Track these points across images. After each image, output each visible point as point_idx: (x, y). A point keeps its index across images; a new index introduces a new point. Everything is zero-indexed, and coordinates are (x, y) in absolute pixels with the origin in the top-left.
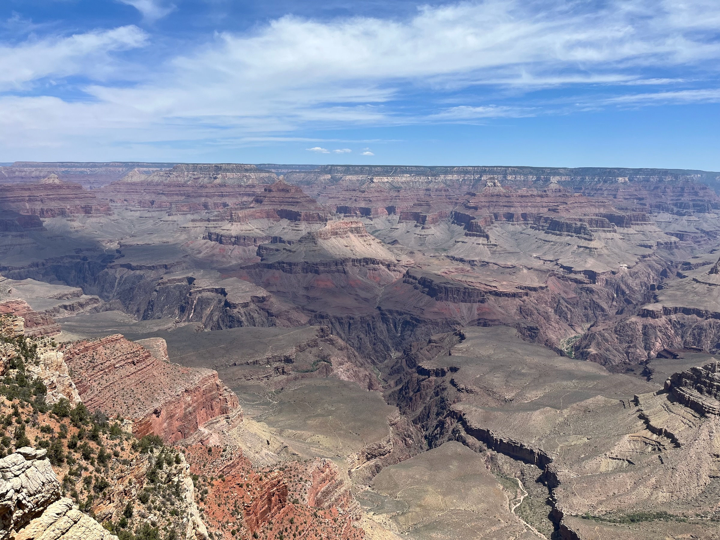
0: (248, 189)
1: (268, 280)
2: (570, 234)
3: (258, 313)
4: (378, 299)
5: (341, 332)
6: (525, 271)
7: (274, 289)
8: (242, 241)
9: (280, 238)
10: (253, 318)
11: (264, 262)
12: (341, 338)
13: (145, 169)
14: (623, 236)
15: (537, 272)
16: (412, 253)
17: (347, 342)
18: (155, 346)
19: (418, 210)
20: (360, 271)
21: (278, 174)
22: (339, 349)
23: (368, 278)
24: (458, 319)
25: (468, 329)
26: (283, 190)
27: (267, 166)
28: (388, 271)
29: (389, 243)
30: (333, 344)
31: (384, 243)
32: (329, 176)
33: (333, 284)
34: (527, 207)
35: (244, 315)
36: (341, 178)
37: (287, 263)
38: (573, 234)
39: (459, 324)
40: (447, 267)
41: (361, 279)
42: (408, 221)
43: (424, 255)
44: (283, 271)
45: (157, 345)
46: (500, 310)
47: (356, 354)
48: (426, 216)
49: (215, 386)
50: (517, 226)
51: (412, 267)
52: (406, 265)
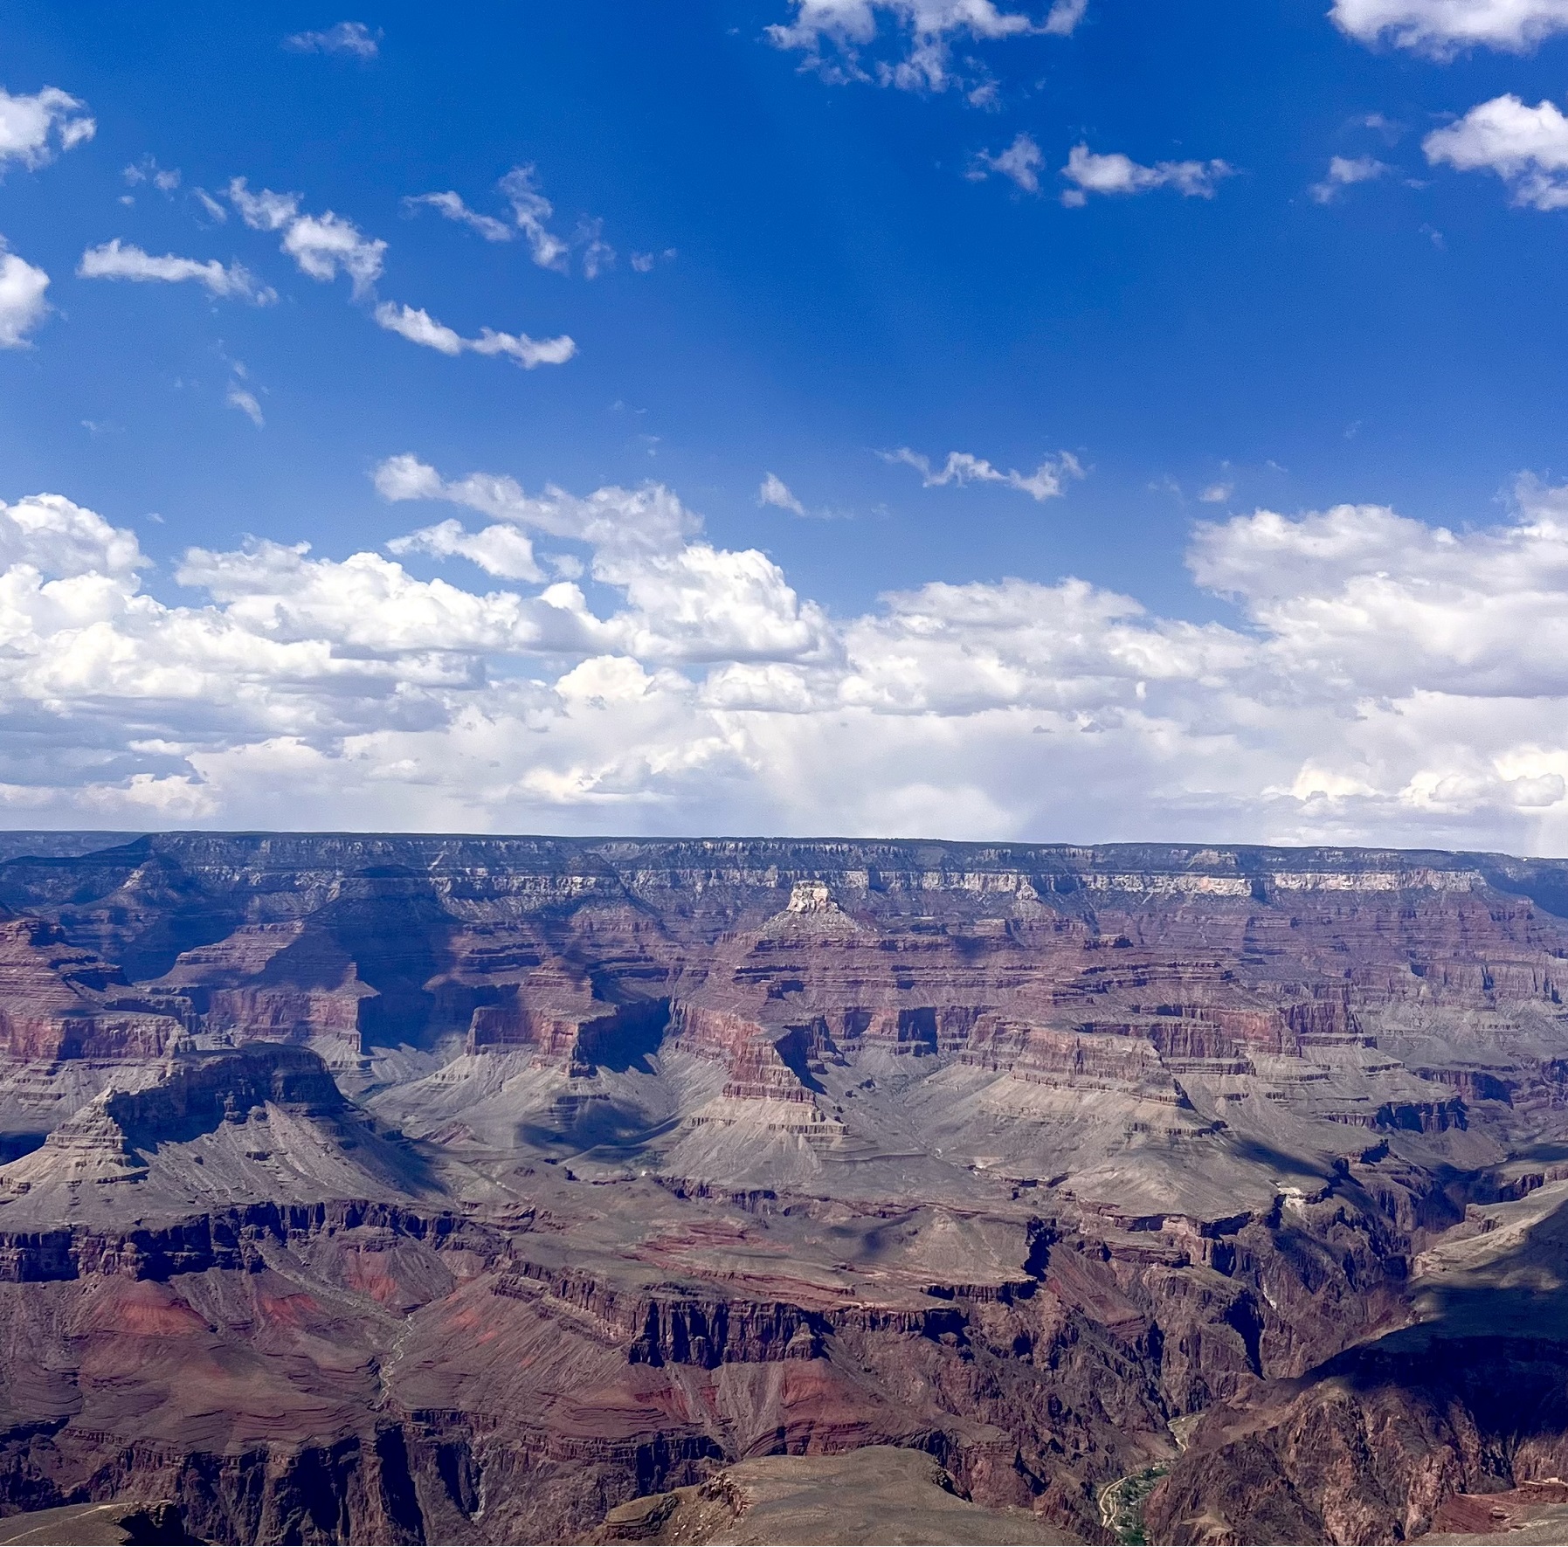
2: (1095, 1079)
4: (387, 1371)
6: (952, 1226)
14: (1276, 1085)
15: (994, 1227)
20: (311, 1255)
23: (344, 1285)
24: (710, 1430)
25: (748, 1466)
28: (429, 1251)
33: (198, 1315)
34: (938, 985)
38: (1104, 1081)
39: (716, 1452)
40: (659, 1222)
41: (319, 1289)
42: (502, 1046)
43: (571, 1177)
46: (871, 1385)
50: (909, 1056)
51: (525, 1229)
52: (500, 1223)
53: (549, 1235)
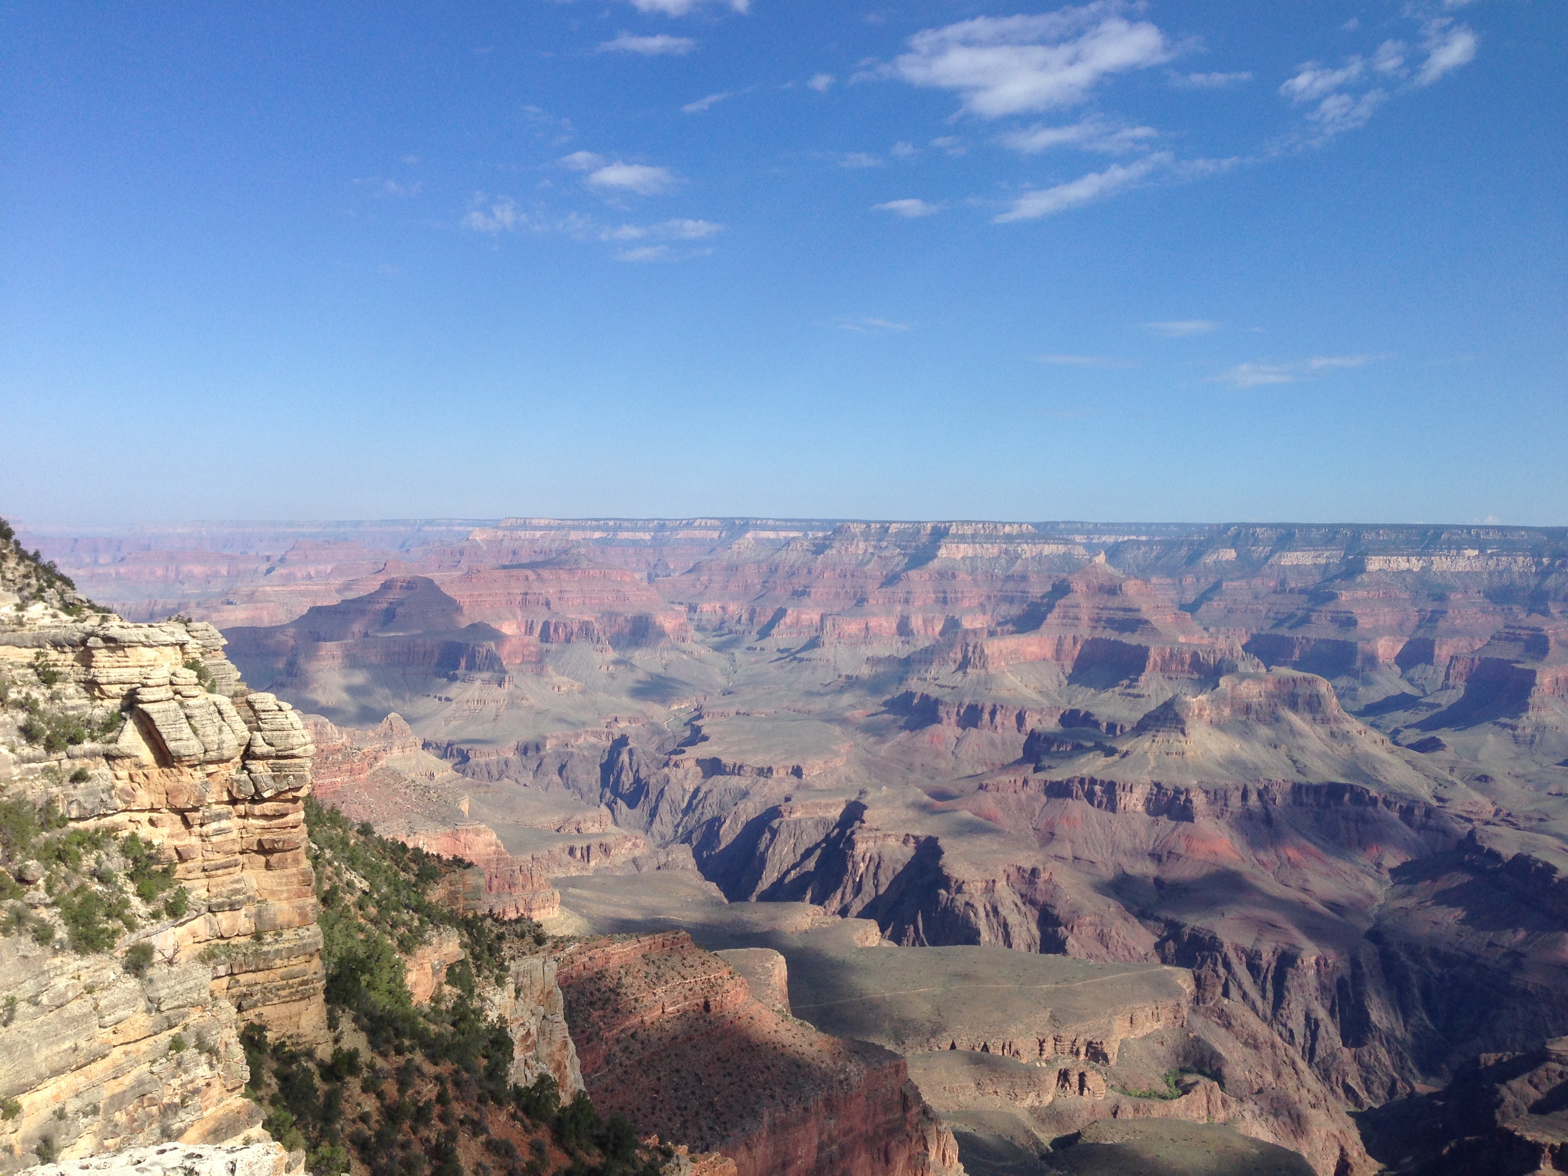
0: (1010, 586)
1: (1051, 824)
3: (1019, 912)
4: (1373, 909)
5: (1254, 994)
7: (1067, 851)
8: (986, 716)
9: (1088, 715)
10: (1005, 925)
11: (1041, 776)
12: (1254, 1008)
13: (771, 535)
16: (1484, 779)
17: (1270, 1025)
18: (760, 970)
19: (1508, 652)
21: (1092, 549)
22: (1246, 1044)
26: (1101, 589)
27: (1062, 526)
28: (1408, 829)
29: (1410, 746)
30: (1228, 1026)
31: (1396, 743)
32: (1230, 554)
33: (1234, 851)
35: (982, 913)
36: (1267, 558)
37: (1102, 783)
44: (1091, 802)
45: (763, 967)
47: (1302, 1065)
48: (1532, 673)
49: (896, 1098)
51: (1487, 823)
52: (1464, 814)
53: (1505, 830)
